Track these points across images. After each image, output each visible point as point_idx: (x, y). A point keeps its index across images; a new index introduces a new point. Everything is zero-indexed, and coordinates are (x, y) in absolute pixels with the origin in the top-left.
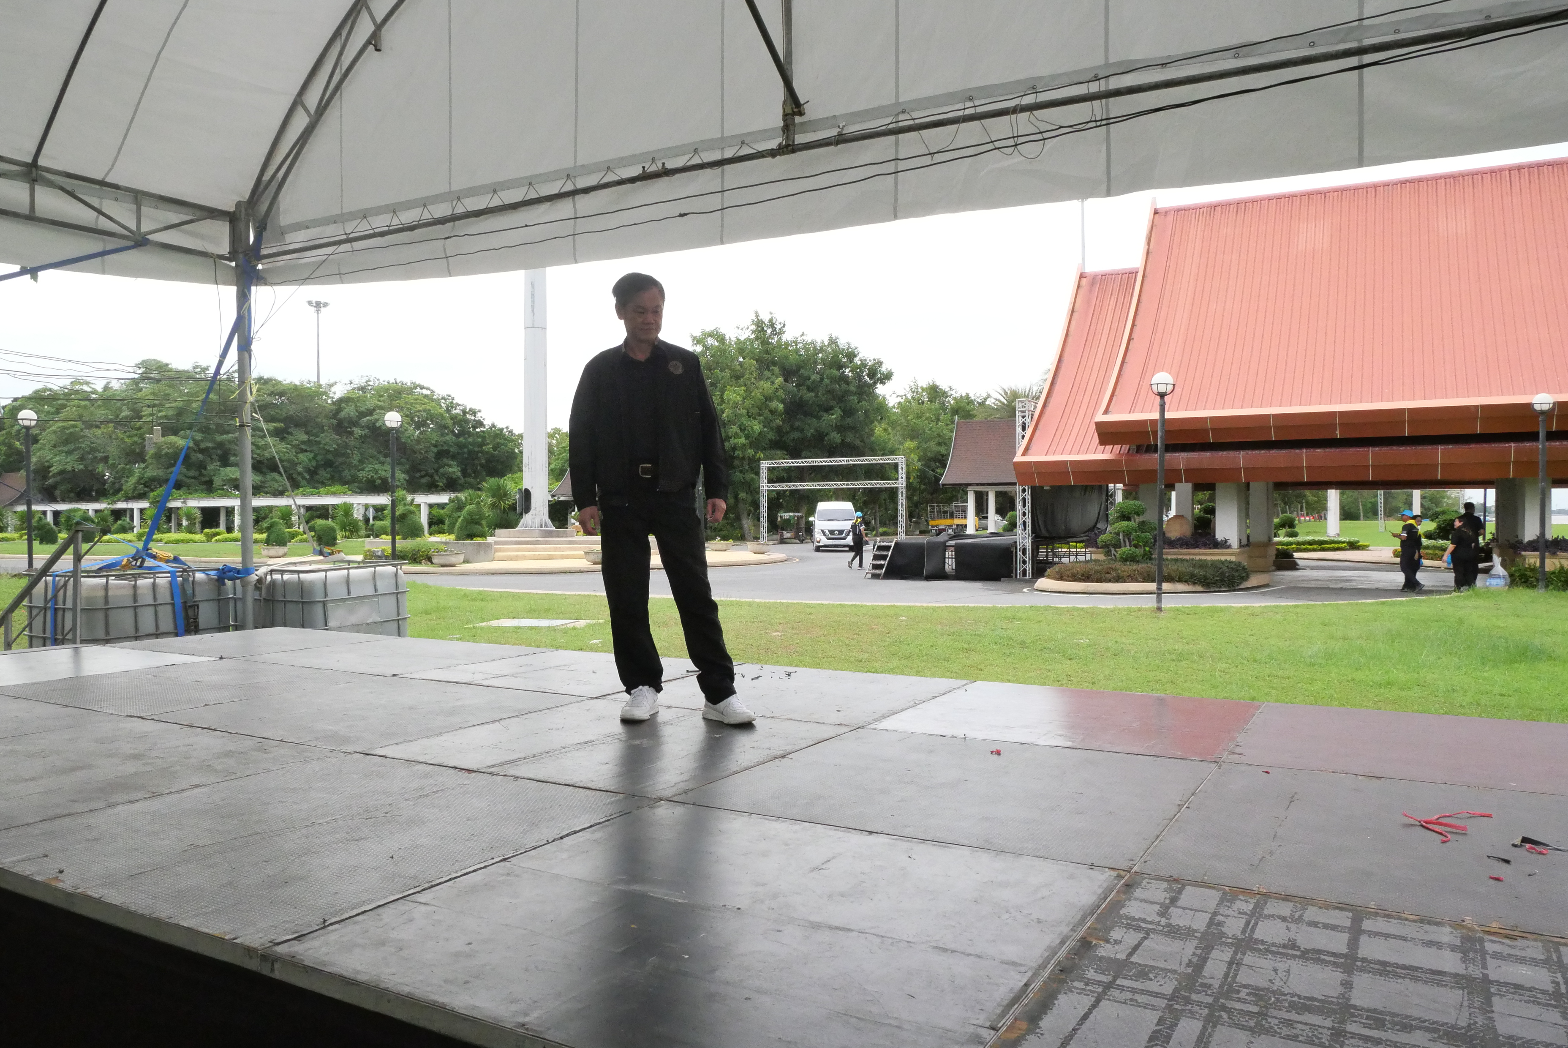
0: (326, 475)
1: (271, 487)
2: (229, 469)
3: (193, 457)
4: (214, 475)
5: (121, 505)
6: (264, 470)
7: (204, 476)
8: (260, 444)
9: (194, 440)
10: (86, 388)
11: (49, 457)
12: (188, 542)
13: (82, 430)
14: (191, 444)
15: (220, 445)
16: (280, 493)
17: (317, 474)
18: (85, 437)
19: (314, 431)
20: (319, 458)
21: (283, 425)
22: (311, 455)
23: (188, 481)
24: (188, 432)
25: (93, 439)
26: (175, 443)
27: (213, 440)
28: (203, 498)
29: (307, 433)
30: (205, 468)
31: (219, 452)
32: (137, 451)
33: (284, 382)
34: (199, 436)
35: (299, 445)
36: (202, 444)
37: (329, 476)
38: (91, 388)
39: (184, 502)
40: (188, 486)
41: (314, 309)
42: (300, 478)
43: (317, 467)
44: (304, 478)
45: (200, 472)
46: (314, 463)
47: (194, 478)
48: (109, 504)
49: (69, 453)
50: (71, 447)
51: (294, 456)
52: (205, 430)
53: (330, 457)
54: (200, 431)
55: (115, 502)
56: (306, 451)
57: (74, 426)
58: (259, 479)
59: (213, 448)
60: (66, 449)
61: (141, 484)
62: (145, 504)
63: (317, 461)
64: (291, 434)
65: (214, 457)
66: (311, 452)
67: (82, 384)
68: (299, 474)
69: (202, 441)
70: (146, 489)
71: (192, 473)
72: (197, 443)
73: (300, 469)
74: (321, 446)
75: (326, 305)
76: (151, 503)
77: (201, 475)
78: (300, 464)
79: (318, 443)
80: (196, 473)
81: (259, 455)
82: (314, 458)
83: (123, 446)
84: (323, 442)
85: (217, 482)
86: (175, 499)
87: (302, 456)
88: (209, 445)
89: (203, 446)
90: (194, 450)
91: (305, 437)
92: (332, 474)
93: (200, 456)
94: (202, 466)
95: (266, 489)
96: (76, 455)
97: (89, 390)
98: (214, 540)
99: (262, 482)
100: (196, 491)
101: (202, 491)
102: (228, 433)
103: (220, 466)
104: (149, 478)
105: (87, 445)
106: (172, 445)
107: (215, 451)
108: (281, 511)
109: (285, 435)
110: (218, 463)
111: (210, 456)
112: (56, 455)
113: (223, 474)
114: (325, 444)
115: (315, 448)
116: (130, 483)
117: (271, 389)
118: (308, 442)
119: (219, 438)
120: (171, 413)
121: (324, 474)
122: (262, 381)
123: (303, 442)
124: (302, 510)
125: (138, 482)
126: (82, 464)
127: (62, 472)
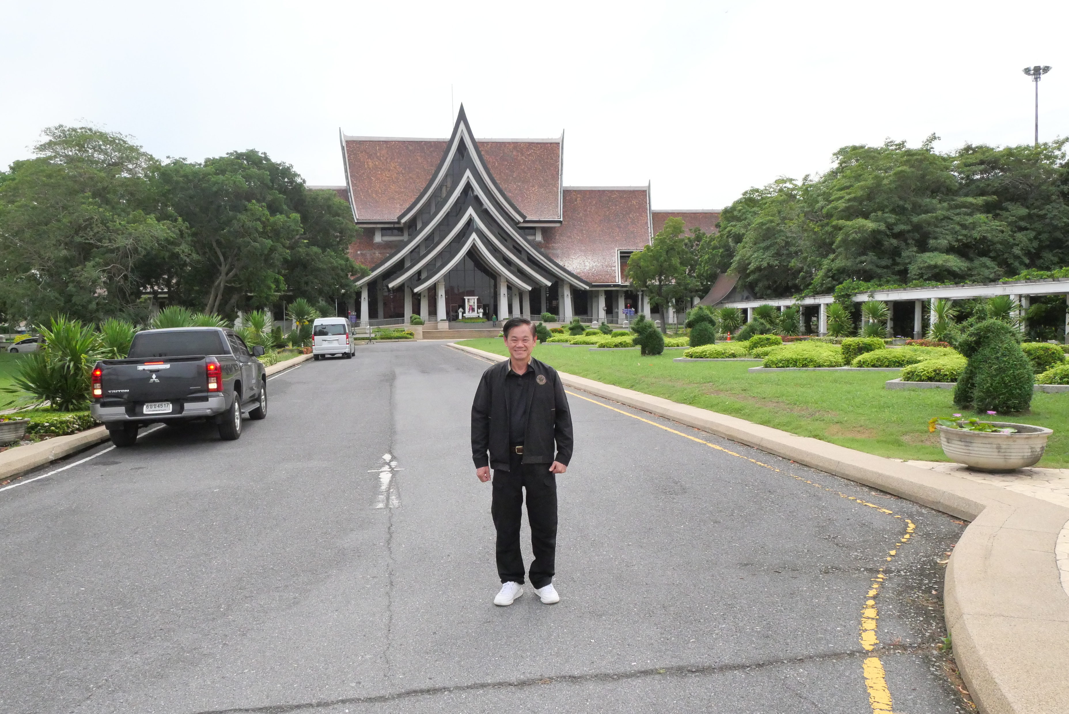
0: (1052, 258)
1: (979, 274)
2: (928, 254)
3: (886, 243)
4: (910, 263)
5: (809, 301)
6: (971, 255)
7: (898, 264)
8: (967, 223)
9: (886, 222)
10: (789, 185)
11: (749, 254)
12: (805, 366)
13: (778, 224)
14: (883, 227)
15: (917, 228)
16: (993, 281)
17: (1040, 258)
18: (781, 231)
19: (1038, 203)
20: (1044, 236)
21: (995, 197)
22: (1032, 234)
23: (879, 271)
24: (880, 213)
25: (789, 234)
26: (864, 226)
27: (910, 222)
28: (896, 289)
29: (1028, 208)
30: (899, 255)
31: (917, 236)
32: (828, 241)
33: (998, 150)
34: (892, 218)
35: (1016, 222)
36: (895, 227)
37: (1056, 259)
38: (793, 184)
39: (872, 296)
40: (880, 277)
41: (1031, 78)
42: (1017, 264)
43: (1041, 249)
44: (1022, 263)
45: (894, 260)
46: (1036, 244)
47: (886, 267)
48: (797, 300)
49: (767, 248)
50: (768, 243)
51: (1009, 235)
52: (899, 210)
53: (1059, 235)
54: (893, 211)
55: (803, 298)
56: (1026, 229)
57: (772, 221)
58: (966, 265)
59: (909, 231)
60: (762, 245)
61: (829, 277)
62: (830, 299)
63: (1041, 241)
64: (1007, 210)
65: (910, 241)
66: (1032, 229)
67: (785, 182)
68: (1017, 257)
69: (894, 224)
70: (834, 282)
71: (884, 262)
72: (889, 226)
73: (1017, 251)
74: (1048, 221)
75: (1046, 69)
76: (838, 298)
77: (895, 263)
78: (1018, 245)
79: (1043, 217)
80: (889, 262)
81: (965, 236)
82: (1035, 238)
83: (814, 237)
84: (1049, 215)
85: (913, 269)
86: (861, 293)
87: (1019, 235)
88: (902, 227)
89: (897, 229)
90: (888, 236)
91: (1023, 211)
92: (1061, 256)
93: (894, 242)
94: (895, 253)
95: (974, 278)
96: (772, 251)
97: (791, 186)
98: (855, 361)
99: (969, 269)
100: (888, 282)
101: (895, 282)
102: (926, 212)
103: (917, 252)
104: (838, 270)
105: (783, 240)
106: (860, 229)
107: (911, 234)
108: (994, 304)
109: (998, 212)
110: (915, 249)
111: (905, 241)
112: (755, 252)
113: (920, 260)
114: (1051, 219)
115: (1038, 225)
116: (819, 277)
117: (982, 157)
118: (1029, 217)
119: (915, 219)
120: (860, 193)
121: (1048, 256)
122: (971, 152)
123: (1022, 218)
124: (1024, 301)
125: (826, 276)
126: (777, 260)
127: (759, 269)
